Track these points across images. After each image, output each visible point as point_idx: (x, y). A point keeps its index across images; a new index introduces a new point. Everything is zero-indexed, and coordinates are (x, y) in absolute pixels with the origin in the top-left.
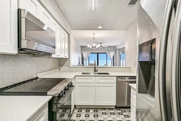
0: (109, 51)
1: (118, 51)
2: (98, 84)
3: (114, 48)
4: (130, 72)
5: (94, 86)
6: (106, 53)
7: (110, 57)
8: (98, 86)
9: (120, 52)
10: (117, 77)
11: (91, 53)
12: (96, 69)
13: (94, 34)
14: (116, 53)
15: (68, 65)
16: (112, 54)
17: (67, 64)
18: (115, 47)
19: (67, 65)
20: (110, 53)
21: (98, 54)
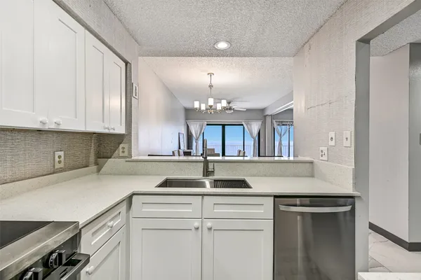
0: (249, 120)
1: (269, 120)
2: (209, 224)
3: (261, 114)
4: (312, 176)
5: (197, 229)
6: (242, 125)
7: (251, 134)
8: (210, 229)
9: (275, 122)
10: (275, 197)
11: (207, 125)
12: (211, 166)
13: (211, 74)
14: (264, 123)
15: (126, 154)
16: (255, 127)
17: (123, 152)
18: (263, 110)
19: (121, 154)
20: (251, 125)
21: (224, 126)
